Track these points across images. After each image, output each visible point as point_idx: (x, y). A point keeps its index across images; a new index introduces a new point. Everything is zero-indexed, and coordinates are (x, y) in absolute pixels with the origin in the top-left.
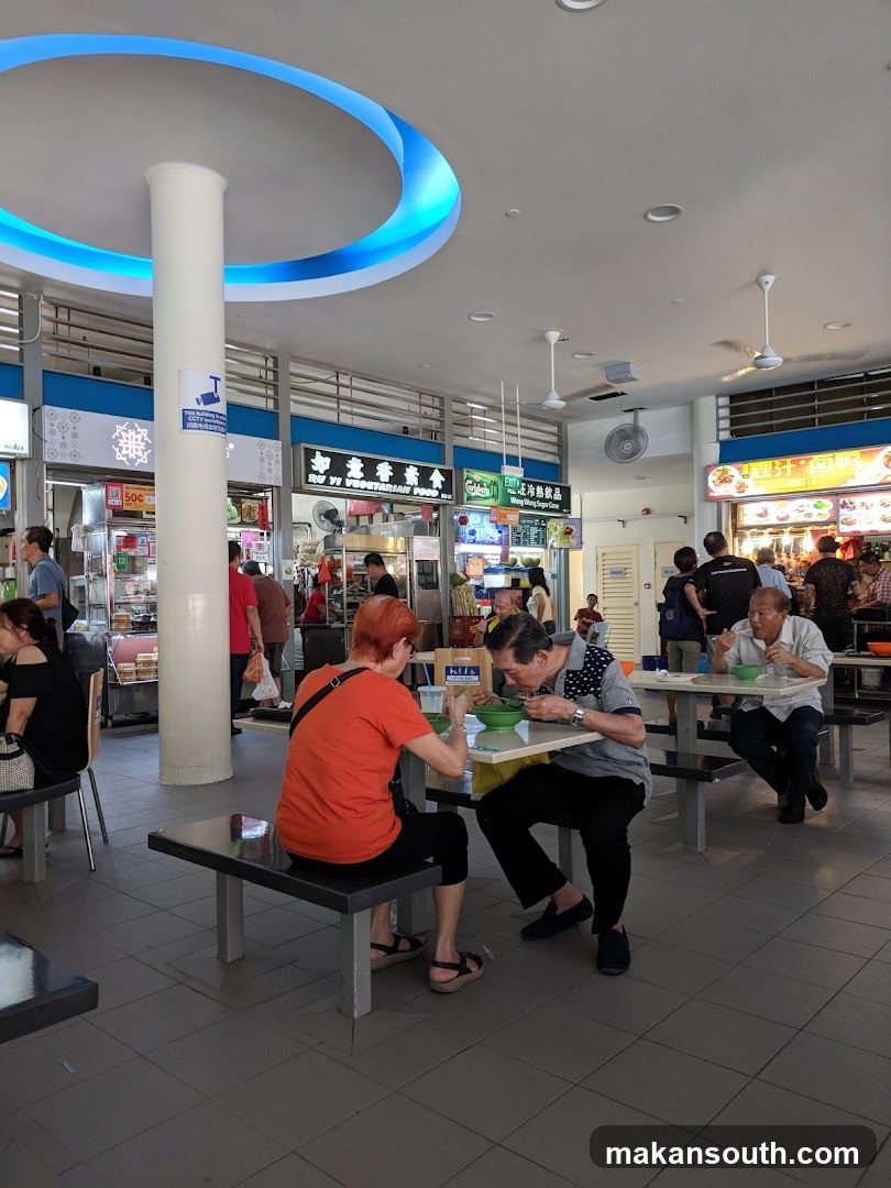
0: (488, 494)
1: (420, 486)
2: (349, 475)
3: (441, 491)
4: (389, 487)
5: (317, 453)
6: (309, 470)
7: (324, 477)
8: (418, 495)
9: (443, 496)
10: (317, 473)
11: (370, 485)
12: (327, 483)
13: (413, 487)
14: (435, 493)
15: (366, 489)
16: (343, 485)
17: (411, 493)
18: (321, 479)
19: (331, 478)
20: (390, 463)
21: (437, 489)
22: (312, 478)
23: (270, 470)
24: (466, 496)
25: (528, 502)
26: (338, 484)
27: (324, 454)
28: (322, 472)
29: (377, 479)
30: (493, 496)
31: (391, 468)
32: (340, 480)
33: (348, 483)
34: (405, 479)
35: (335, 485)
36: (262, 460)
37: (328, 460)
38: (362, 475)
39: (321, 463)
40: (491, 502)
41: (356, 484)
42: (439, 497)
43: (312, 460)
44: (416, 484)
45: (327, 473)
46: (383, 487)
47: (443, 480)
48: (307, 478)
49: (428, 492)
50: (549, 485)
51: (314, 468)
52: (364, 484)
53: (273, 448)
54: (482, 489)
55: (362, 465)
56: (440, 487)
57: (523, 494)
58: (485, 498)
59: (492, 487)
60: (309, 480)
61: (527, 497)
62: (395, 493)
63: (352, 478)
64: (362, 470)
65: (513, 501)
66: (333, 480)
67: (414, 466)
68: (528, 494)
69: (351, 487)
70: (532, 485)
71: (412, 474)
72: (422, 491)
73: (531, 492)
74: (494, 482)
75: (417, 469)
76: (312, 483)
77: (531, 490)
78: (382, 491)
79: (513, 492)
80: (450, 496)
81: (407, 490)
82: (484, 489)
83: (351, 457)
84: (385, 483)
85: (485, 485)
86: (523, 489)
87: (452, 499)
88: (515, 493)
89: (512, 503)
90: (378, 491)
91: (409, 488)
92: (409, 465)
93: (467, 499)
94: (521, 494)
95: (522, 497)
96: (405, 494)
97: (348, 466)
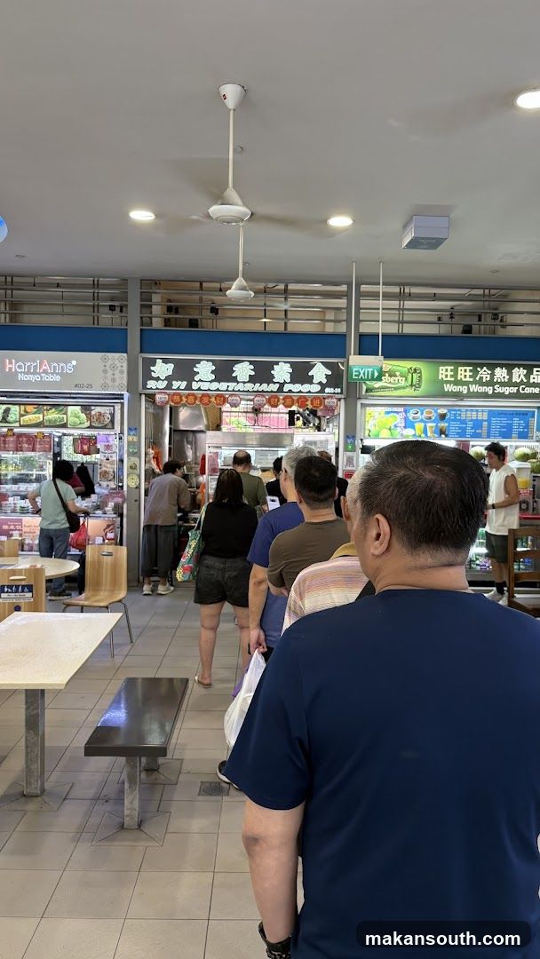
0: (403, 383)
1: (293, 381)
2: (196, 378)
3: (323, 386)
4: (249, 386)
5: (159, 361)
6: (148, 376)
7: (166, 382)
8: (290, 391)
9: (327, 390)
10: (158, 379)
11: (223, 386)
12: (169, 387)
13: (282, 385)
14: (318, 388)
15: (218, 390)
16: (189, 387)
17: (280, 390)
18: (162, 385)
19: (174, 382)
20: (251, 363)
21: (320, 383)
22: (151, 384)
23: (114, 380)
24: (364, 388)
25: (474, 388)
26: (182, 387)
27: (165, 361)
28: (163, 378)
29: (235, 380)
30: (412, 385)
31: (252, 367)
32: (184, 384)
33: (195, 386)
34: (272, 376)
35: (178, 389)
36: (105, 371)
37: (171, 366)
38: (213, 377)
39: (162, 369)
40: (409, 392)
41: (205, 386)
42: (322, 391)
43: (152, 368)
44: (289, 380)
45: (169, 379)
46: (240, 387)
47: (329, 373)
48: (144, 386)
49: (306, 388)
50: (519, 366)
51: (153, 374)
52: (215, 386)
53: (118, 360)
54: (392, 379)
55: (214, 368)
56: (324, 381)
57: (468, 379)
58: (395, 389)
59: (410, 375)
60: (148, 387)
61: (475, 382)
62: (258, 391)
63: (200, 380)
64: (212, 372)
65: (448, 388)
66: (176, 384)
67: (285, 362)
68: (477, 378)
69: (199, 389)
70: (485, 368)
71: (282, 371)
72: (296, 387)
73: (484, 376)
74: (415, 370)
75: (289, 365)
76: (151, 388)
77: (484, 373)
78: (239, 391)
79: (449, 379)
80: (338, 390)
81: (275, 387)
82: (396, 378)
83: (199, 361)
84: (244, 383)
85: (398, 374)
86: (468, 374)
87: (341, 393)
88: (453, 379)
89: (446, 390)
90: (233, 390)
91: (278, 385)
92: (277, 363)
93: (367, 391)
94: (464, 379)
95: (467, 383)
96: (272, 392)
97: (195, 369)
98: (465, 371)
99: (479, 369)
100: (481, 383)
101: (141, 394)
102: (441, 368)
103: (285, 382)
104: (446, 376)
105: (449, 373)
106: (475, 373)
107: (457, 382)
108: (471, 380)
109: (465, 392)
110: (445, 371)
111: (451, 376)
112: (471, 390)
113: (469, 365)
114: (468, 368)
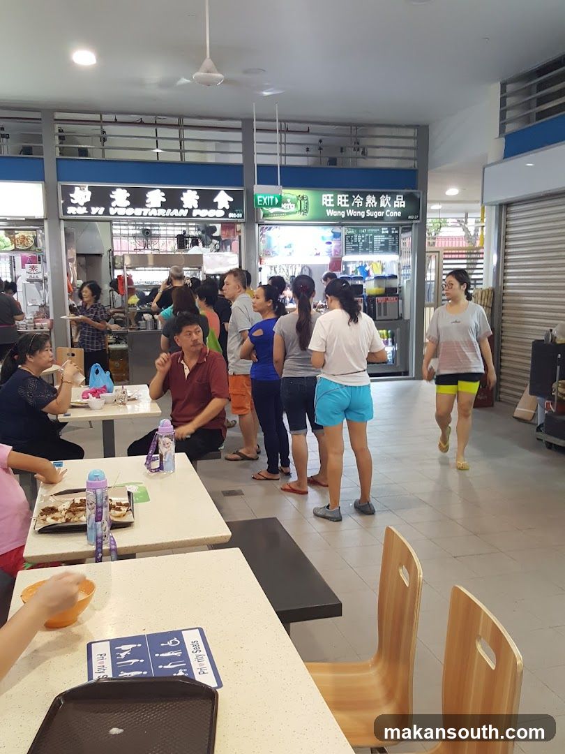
0: (293, 209)
1: (200, 208)
2: (113, 204)
3: (227, 212)
4: (162, 212)
5: (77, 189)
6: (68, 202)
7: (85, 208)
8: (198, 216)
9: (231, 215)
10: (76, 205)
11: (138, 211)
12: (88, 212)
13: (191, 210)
14: (223, 213)
15: (133, 215)
16: (106, 213)
17: (190, 214)
18: (82, 210)
20: (162, 190)
21: (224, 209)
22: (71, 210)
24: (262, 213)
25: (351, 213)
26: (101, 213)
27: (83, 188)
28: (82, 204)
29: (148, 206)
30: (301, 210)
31: (163, 194)
32: (101, 210)
33: (112, 211)
34: (182, 203)
35: (97, 214)
37: (88, 193)
38: (128, 203)
39: (81, 195)
40: (299, 216)
41: (121, 212)
42: (226, 216)
43: (71, 195)
44: (196, 206)
45: (88, 205)
46: (154, 212)
47: (231, 199)
48: (65, 212)
49: (212, 213)
50: (385, 194)
51: (72, 201)
52: (130, 211)
54: (284, 206)
55: (128, 195)
56: (228, 207)
57: (345, 205)
58: (288, 214)
59: (299, 202)
60: (69, 212)
61: (351, 208)
62: (170, 216)
63: (117, 206)
64: (128, 199)
65: (330, 213)
66: (94, 210)
67: (193, 190)
68: (353, 205)
69: (116, 214)
70: (358, 196)
71: (190, 198)
72: (204, 213)
73: (358, 203)
74: (303, 197)
75: (196, 192)
76: (71, 214)
77: (358, 201)
78: (153, 216)
79: (330, 205)
80: (240, 215)
81: (184, 213)
82: (288, 205)
83: (114, 189)
84: (157, 208)
85: (289, 200)
86: (345, 200)
87: (243, 217)
88: (333, 205)
89: (328, 215)
90: (148, 216)
91: (187, 211)
92: (185, 190)
93: (264, 216)
94: (342, 206)
95: (344, 209)
96: (182, 216)
97: (111, 196)
98: (343, 198)
99: (354, 197)
100: (355, 208)
101: (60, 219)
102: (324, 196)
103: (193, 208)
104: (328, 203)
105: (331, 200)
106: (351, 199)
107: (337, 208)
108: (348, 206)
109: (343, 216)
110: (327, 198)
111: (332, 203)
112: (348, 215)
113: (345, 193)
114: (345, 196)
